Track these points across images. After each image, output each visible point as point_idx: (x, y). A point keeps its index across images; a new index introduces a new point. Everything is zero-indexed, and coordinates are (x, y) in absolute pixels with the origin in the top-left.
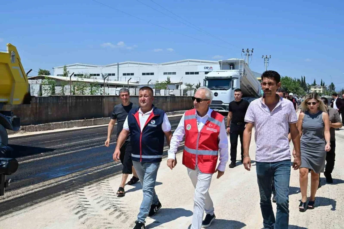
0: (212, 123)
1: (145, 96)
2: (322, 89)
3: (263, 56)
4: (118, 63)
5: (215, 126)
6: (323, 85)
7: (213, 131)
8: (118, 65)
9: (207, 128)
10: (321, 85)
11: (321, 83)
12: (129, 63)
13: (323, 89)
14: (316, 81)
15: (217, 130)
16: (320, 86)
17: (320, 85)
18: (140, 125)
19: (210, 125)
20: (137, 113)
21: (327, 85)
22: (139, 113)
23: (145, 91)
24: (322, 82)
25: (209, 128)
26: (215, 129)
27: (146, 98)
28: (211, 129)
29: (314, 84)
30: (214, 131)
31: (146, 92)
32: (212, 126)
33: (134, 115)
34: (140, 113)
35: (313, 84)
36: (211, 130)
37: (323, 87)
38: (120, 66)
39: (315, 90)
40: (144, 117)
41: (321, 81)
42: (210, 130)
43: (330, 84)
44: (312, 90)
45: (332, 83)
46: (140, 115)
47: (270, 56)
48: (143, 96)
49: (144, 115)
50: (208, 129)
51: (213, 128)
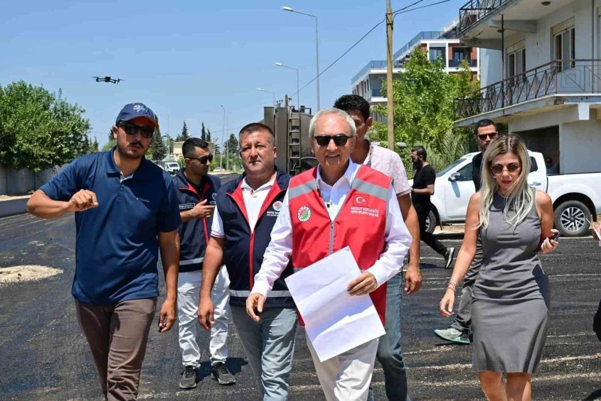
0: (362, 195)
1: (256, 146)
5: (371, 201)
7: (368, 213)
9: (353, 208)
15: (377, 211)
18: (247, 216)
19: (360, 200)
20: (237, 190)
22: (243, 189)
23: (255, 134)
24: (203, 131)
25: (357, 208)
26: (373, 208)
27: (261, 151)
28: (362, 210)
30: (370, 214)
31: (259, 136)
32: (364, 201)
33: (232, 196)
34: (246, 188)
36: (364, 213)
40: (255, 197)
42: (360, 212)
46: (247, 195)
48: (253, 147)
49: (254, 191)
50: (354, 210)
51: (367, 207)
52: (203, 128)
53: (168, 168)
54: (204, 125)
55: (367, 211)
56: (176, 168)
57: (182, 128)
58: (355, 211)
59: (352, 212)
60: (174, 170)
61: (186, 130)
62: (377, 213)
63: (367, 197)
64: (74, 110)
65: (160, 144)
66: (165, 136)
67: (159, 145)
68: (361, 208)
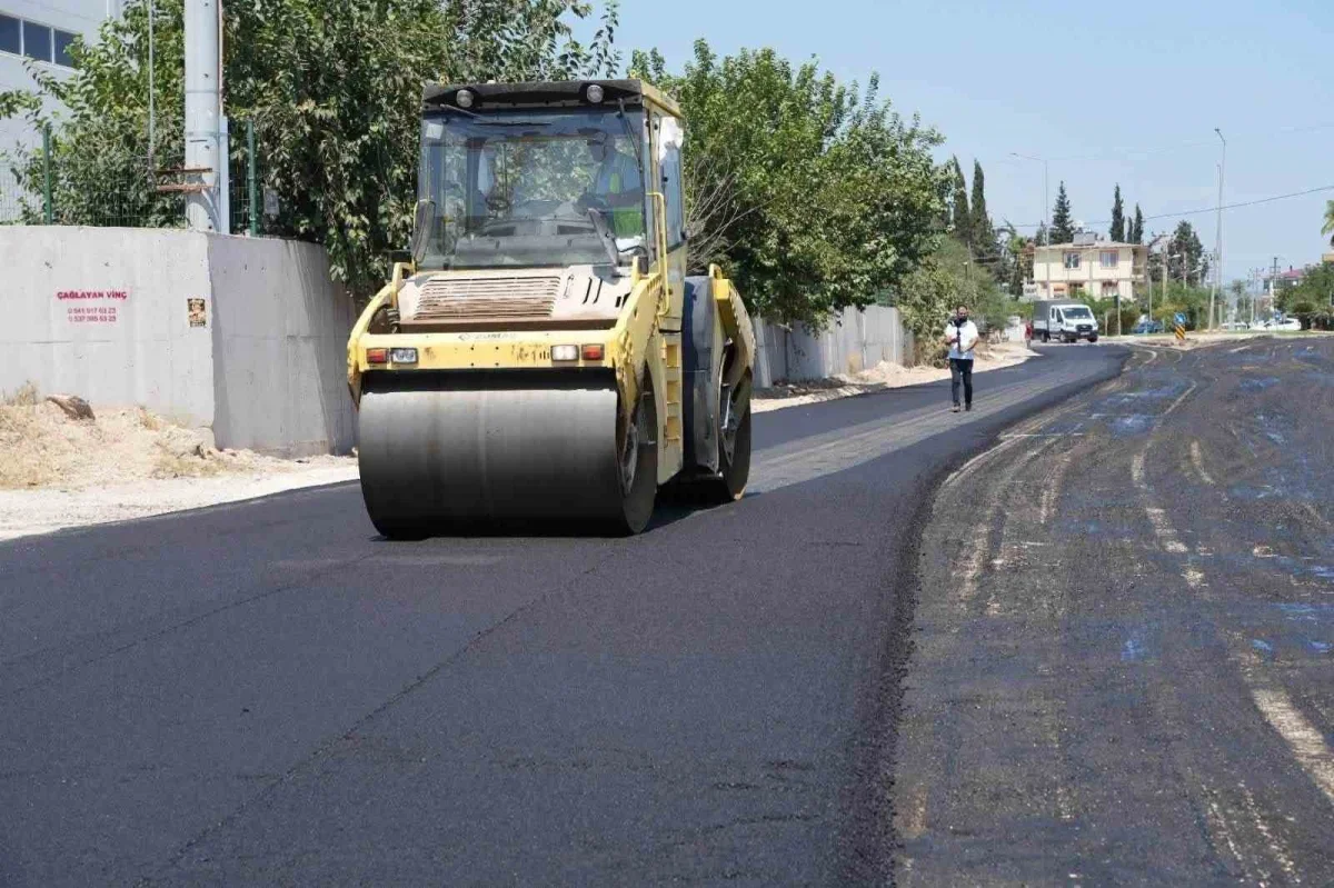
2: (1124, 269)
6: (1125, 230)
10: (1117, 233)
11: (1109, 220)
13: (1136, 271)
16: (1108, 242)
17: (1109, 236)
24: (1117, 213)
29: (1062, 231)
35: (1050, 224)
37: (1135, 252)
39: (1075, 275)
41: (1112, 205)
44: (1049, 273)
45: (1184, 228)
52: (1119, 202)
53: (1060, 320)
54: (1121, 193)
56: (1084, 321)
57: (1053, 204)
60: (1080, 328)
61: (1066, 210)
64: (908, 140)
65: (991, 251)
66: (1003, 230)
67: (990, 256)
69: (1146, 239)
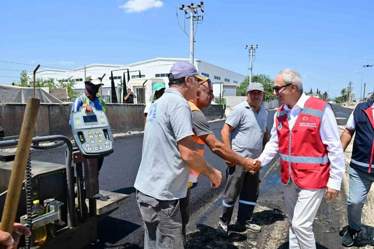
0: (307, 116)
3: (247, 46)
4: (85, 66)
5: (311, 119)
8: (85, 68)
9: (301, 123)
10: (317, 93)
11: (316, 92)
12: (96, 66)
14: (312, 90)
15: (315, 124)
16: (316, 94)
19: (305, 118)
21: (322, 93)
24: (318, 91)
25: (303, 123)
26: (312, 122)
28: (306, 124)
30: (311, 126)
33: (365, 111)
35: (310, 92)
38: (87, 69)
42: (305, 126)
43: (324, 93)
45: (326, 92)
47: (257, 45)
51: (309, 122)
55: (309, 125)
58: (302, 125)
59: (300, 125)
62: (315, 126)
63: (309, 116)
68: (305, 123)
69: (320, 94)
